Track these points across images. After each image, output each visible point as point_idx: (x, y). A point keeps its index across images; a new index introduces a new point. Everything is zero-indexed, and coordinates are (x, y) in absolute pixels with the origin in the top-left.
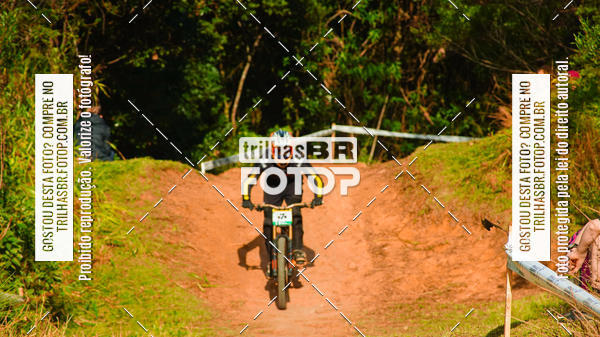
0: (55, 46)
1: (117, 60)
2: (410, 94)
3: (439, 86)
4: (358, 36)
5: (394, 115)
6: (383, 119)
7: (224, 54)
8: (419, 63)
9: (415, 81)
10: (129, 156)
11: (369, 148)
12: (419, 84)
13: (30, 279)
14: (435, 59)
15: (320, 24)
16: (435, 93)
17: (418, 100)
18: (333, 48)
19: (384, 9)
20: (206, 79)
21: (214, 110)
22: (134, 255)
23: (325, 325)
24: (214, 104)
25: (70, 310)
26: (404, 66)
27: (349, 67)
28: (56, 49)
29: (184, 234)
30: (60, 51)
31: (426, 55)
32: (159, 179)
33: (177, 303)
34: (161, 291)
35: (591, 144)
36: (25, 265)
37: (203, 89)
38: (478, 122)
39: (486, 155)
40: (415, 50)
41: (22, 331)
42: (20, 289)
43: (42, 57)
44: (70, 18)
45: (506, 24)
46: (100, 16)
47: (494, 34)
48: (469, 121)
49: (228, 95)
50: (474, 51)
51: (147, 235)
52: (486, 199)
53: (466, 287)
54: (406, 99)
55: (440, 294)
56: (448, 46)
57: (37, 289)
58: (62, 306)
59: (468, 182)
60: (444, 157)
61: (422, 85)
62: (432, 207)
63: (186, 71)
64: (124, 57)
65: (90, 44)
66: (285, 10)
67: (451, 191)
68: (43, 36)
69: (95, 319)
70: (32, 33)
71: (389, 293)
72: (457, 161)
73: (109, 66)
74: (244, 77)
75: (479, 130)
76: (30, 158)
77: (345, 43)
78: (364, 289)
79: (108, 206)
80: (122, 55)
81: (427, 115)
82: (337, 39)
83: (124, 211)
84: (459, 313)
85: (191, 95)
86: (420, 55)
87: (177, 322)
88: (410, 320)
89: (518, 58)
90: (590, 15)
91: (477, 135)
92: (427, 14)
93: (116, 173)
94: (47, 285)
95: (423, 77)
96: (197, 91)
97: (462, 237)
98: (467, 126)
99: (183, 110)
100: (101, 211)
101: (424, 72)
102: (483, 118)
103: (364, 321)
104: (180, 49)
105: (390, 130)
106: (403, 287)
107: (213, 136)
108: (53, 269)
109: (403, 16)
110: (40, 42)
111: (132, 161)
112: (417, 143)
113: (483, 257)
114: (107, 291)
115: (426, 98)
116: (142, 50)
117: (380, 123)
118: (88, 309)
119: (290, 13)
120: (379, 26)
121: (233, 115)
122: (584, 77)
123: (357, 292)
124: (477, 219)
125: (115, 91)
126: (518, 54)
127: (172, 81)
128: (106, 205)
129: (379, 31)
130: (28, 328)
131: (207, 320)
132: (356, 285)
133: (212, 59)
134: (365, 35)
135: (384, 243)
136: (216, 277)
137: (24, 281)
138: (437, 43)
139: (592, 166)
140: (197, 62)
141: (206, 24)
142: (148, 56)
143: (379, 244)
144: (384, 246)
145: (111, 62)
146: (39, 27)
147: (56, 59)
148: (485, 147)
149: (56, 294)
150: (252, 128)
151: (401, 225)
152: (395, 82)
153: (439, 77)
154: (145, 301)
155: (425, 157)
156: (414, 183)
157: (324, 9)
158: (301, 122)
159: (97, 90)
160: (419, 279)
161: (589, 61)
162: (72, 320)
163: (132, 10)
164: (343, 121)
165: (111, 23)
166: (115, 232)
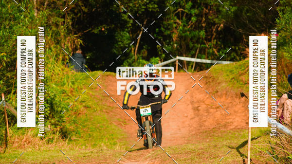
0: (62, 25)
1: (87, 31)
2: (209, 43)
3: (221, 40)
4: (187, 19)
5: (202, 53)
6: (198, 54)
7: (131, 28)
8: (212, 31)
10: (92, 70)
11: (192, 66)
12: (212, 39)
13: (53, 121)
14: (219, 29)
15: (171, 15)
16: (219, 43)
17: (212, 46)
18: (177, 25)
19: (198, 8)
20: (124, 38)
22: (95, 111)
23: (174, 140)
25: (69, 134)
26: (206, 32)
27: (183, 32)
28: (62, 27)
30: (64, 27)
31: (215, 27)
32: (105, 80)
33: (113, 131)
34: (106, 126)
35: (284, 64)
36: (51, 115)
37: (123, 42)
38: (237, 55)
39: (241, 68)
40: (210, 26)
41: (50, 142)
42: (49, 126)
43: (57, 30)
44: (68, 14)
45: (248, 14)
46: (80, 12)
47: (243, 18)
48: (233, 54)
50: (235, 25)
51: (100, 103)
52: (241, 87)
53: (233, 123)
54: (207, 46)
55: (222, 126)
57: (55, 125)
58: (66, 132)
59: (233, 80)
60: (223, 69)
61: (214, 40)
62: (218, 90)
63: (116, 35)
64: (90, 29)
65: (76, 24)
66: (157, 9)
67: (226, 84)
68: (57, 21)
69: (80, 138)
70: (53, 20)
71: (201, 126)
72: (228, 71)
73: (84, 33)
74: (140, 37)
75: (238, 58)
76: (52, 71)
77: (182, 22)
78: (191, 125)
80: (89, 28)
81: (216, 52)
82: (178, 21)
83: (91, 93)
84: (230, 134)
85: (118, 45)
86: (213, 27)
87: (113, 139)
88: (210, 137)
89: (253, 28)
90: (283, 10)
91: (237, 60)
92: (215, 10)
93: (87, 77)
94: (60, 124)
95: (214, 36)
96: (120, 43)
97: (231, 103)
98: (233, 57)
99: (115, 51)
100: (81, 93)
101: (215, 34)
102: (239, 53)
103: (190, 138)
104: (113, 26)
105: (201, 58)
106: (206, 124)
107: (127, 62)
108: (62, 117)
109: (206, 11)
110: (56, 23)
111: (94, 72)
112: (212, 64)
113: (240, 111)
114: (84, 126)
115: (216, 45)
116: (98, 26)
117: (196, 56)
118: (77, 133)
119: (159, 10)
120: (196, 15)
121: (136, 53)
122: (280, 36)
123: (188, 126)
124: (237, 95)
125: (87, 43)
127: (110, 39)
129: (196, 17)
130: (52, 141)
131: (125, 138)
132: (187, 123)
133: (126, 30)
134: (190, 19)
135: (198, 105)
136: (129, 120)
137: (50, 122)
138: (220, 22)
139: (284, 73)
140: (120, 31)
141: (124, 15)
142: (100, 29)
143: (196, 106)
144: (198, 107)
145: (85, 32)
146: (56, 17)
147: (63, 31)
148: (240, 65)
149: (64, 127)
150: (143, 58)
151: (206, 98)
152: (202, 39)
153: (221, 36)
154: (100, 130)
155: (215, 69)
156: (211, 80)
157: (173, 8)
158: (164, 55)
159: (79, 43)
160: (213, 120)
161: (282, 29)
162: (70, 138)
163: (94, 10)
164: (181, 55)
165: (85, 15)
166: (87, 102)
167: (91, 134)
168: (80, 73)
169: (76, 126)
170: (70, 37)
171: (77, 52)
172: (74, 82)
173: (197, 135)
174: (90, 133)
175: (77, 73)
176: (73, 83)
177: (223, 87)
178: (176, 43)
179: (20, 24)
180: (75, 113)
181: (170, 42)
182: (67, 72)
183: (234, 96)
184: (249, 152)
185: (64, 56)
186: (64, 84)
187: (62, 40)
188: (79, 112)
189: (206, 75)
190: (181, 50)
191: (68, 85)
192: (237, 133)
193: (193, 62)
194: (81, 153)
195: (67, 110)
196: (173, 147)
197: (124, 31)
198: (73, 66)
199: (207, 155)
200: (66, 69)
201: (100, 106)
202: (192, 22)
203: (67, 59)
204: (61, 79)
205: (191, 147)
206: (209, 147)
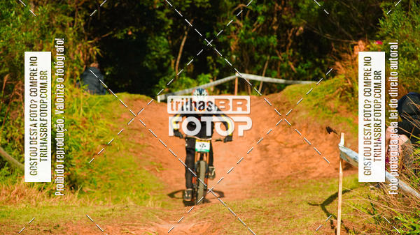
0: (70, 26)
1: (107, 35)
2: (282, 54)
3: (300, 50)
4: (252, 19)
5: (273, 68)
6: (266, 70)
7: (171, 31)
8: (287, 36)
9: (286, 47)
10: (115, 92)
11: (258, 87)
12: (288, 48)
14: (297, 34)
15: (229, 13)
16: (297, 54)
17: (287, 58)
18: (236, 27)
19: (266, 4)
20: (160, 46)
21: (165, 64)
22: (118, 151)
23: (232, 193)
24: (165, 61)
25: (80, 183)
26: (278, 38)
27: (246, 38)
28: (71, 29)
29: (147, 138)
30: (73, 29)
31: (292, 31)
32: (133, 106)
33: (144, 179)
34: (134, 172)
37: (158, 52)
38: (323, 71)
39: (328, 91)
40: (285, 28)
43: (63, 33)
44: (79, 10)
45: (339, 13)
46: (96, 8)
47: (332, 19)
48: (317, 71)
49: (174, 55)
50: (320, 29)
51: (125, 139)
52: (328, 117)
53: (316, 169)
54: (280, 58)
55: (300, 174)
56: (305, 26)
58: (76, 181)
59: (317, 107)
60: (303, 92)
61: (290, 49)
62: (296, 122)
63: (148, 41)
64: (111, 33)
65: (91, 25)
66: (207, 5)
67: (306, 112)
68: (64, 21)
69: (95, 189)
70: (57, 19)
71: (270, 173)
72: (311, 95)
73: (102, 38)
74: (183, 44)
75: (324, 75)
77: (244, 24)
78: (255, 171)
79: (102, 122)
80: (110, 31)
82: (238, 22)
83: (112, 124)
84: (312, 185)
85: (151, 56)
86: (288, 31)
87: (143, 191)
88: (283, 189)
89: (347, 33)
92: (292, 7)
93: (106, 102)
95: (290, 45)
96: (154, 53)
97: (314, 139)
98: (317, 74)
99: (147, 65)
100: (98, 124)
101: (291, 41)
102: (326, 69)
103: (255, 190)
104: (145, 28)
105: (271, 76)
106: (278, 170)
107: (165, 80)
108: (70, 159)
109: (278, 8)
110: (61, 24)
112: (286, 85)
113: (326, 152)
114: (102, 172)
115: (292, 57)
116: (122, 28)
117: (264, 72)
119: (210, 6)
120: (264, 14)
121: (177, 67)
122: (385, 45)
123: (251, 172)
125: (106, 53)
126: (346, 31)
127: (140, 47)
128: (101, 121)
129: (263, 17)
131: (161, 190)
132: (250, 168)
133: (163, 34)
134: (255, 19)
135: (267, 143)
136: (166, 164)
138: (298, 24)
140: (155, 35)
141: (159, 13)
142: (125, 32)
143: (264, 144)
144: (267, 145)
145: (103, 36)
146: (61, 15)
147: (71, 34)
148: (327, 86)
149: (72, 174)
150: (188, 75)
151: (277, 132)
152: (273, 48)
153: (300, 44)
154: (124, 178)
155: (292, 92)
156: (285, 107)
157: (231, 3)
158: (217, 71)
159: (95, 53)
160: (288, 165)
161: (388, 35)
162: (81, 189)
163: (116, 5)
164: (242, 71)
165: (103, 13)
166: (107, 137)
167: (112, 184)
168: (95, 97)
169: (90, 172)
170: (82, 43)
171: (92, 65)
172: (87, 108)
173: (265, 186)
174: (109, 181)
175: (92, 96)
176: (86, 110)
177: (302, 117)
178: (235, 54)
179: (9, 24)
180: (89, 154)
181: (226, 52)
182: (77, 94)
183: (319, 130)
184: (340, 211)
185: (74, 71)
186: (74, 112)
187: (71, 48)
188: (94, 152)
189: (279, 100)
190: (242, 64)
191: (79, 113)
192: (322, 183)
193: (260, 82)
194: (98, 211)
195: (78, 149)
196: (230, 203)
197: (160, 35)
198: (87, 86)
199: (278, 215)
200: (76, 90)
201: (125, 143)
202: (258, 24)
203: (77, 76)
204: (69, 104)
205: (256, 202)
206: (283, 202)
